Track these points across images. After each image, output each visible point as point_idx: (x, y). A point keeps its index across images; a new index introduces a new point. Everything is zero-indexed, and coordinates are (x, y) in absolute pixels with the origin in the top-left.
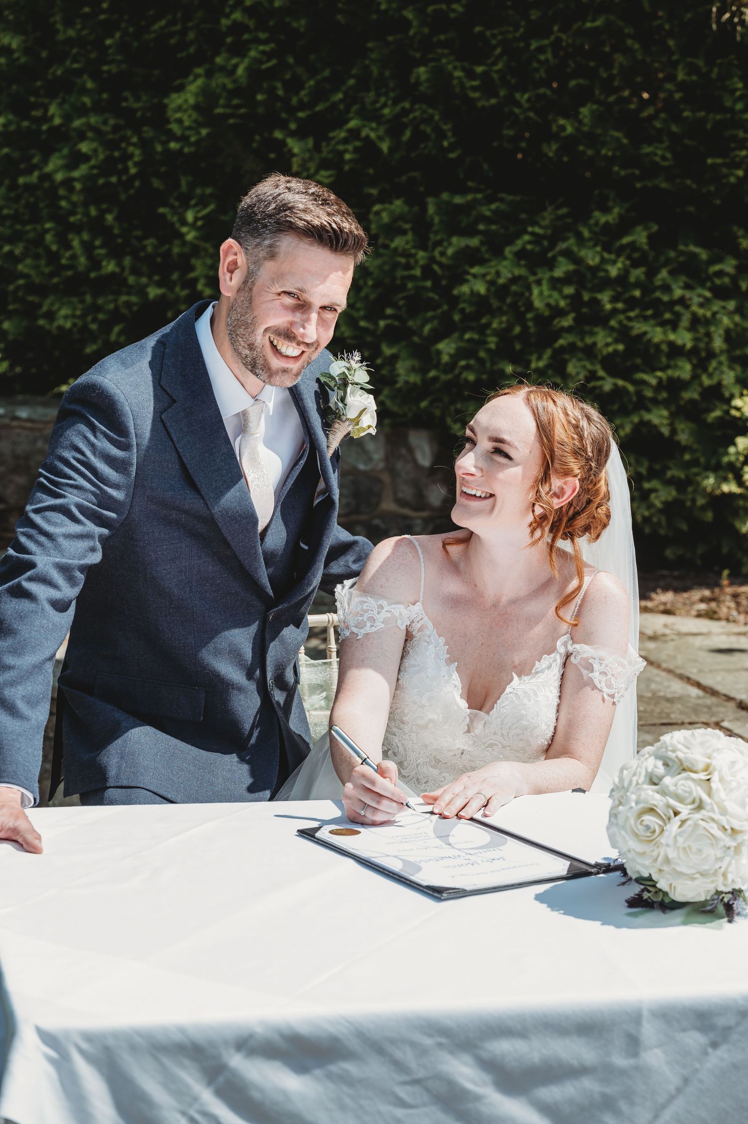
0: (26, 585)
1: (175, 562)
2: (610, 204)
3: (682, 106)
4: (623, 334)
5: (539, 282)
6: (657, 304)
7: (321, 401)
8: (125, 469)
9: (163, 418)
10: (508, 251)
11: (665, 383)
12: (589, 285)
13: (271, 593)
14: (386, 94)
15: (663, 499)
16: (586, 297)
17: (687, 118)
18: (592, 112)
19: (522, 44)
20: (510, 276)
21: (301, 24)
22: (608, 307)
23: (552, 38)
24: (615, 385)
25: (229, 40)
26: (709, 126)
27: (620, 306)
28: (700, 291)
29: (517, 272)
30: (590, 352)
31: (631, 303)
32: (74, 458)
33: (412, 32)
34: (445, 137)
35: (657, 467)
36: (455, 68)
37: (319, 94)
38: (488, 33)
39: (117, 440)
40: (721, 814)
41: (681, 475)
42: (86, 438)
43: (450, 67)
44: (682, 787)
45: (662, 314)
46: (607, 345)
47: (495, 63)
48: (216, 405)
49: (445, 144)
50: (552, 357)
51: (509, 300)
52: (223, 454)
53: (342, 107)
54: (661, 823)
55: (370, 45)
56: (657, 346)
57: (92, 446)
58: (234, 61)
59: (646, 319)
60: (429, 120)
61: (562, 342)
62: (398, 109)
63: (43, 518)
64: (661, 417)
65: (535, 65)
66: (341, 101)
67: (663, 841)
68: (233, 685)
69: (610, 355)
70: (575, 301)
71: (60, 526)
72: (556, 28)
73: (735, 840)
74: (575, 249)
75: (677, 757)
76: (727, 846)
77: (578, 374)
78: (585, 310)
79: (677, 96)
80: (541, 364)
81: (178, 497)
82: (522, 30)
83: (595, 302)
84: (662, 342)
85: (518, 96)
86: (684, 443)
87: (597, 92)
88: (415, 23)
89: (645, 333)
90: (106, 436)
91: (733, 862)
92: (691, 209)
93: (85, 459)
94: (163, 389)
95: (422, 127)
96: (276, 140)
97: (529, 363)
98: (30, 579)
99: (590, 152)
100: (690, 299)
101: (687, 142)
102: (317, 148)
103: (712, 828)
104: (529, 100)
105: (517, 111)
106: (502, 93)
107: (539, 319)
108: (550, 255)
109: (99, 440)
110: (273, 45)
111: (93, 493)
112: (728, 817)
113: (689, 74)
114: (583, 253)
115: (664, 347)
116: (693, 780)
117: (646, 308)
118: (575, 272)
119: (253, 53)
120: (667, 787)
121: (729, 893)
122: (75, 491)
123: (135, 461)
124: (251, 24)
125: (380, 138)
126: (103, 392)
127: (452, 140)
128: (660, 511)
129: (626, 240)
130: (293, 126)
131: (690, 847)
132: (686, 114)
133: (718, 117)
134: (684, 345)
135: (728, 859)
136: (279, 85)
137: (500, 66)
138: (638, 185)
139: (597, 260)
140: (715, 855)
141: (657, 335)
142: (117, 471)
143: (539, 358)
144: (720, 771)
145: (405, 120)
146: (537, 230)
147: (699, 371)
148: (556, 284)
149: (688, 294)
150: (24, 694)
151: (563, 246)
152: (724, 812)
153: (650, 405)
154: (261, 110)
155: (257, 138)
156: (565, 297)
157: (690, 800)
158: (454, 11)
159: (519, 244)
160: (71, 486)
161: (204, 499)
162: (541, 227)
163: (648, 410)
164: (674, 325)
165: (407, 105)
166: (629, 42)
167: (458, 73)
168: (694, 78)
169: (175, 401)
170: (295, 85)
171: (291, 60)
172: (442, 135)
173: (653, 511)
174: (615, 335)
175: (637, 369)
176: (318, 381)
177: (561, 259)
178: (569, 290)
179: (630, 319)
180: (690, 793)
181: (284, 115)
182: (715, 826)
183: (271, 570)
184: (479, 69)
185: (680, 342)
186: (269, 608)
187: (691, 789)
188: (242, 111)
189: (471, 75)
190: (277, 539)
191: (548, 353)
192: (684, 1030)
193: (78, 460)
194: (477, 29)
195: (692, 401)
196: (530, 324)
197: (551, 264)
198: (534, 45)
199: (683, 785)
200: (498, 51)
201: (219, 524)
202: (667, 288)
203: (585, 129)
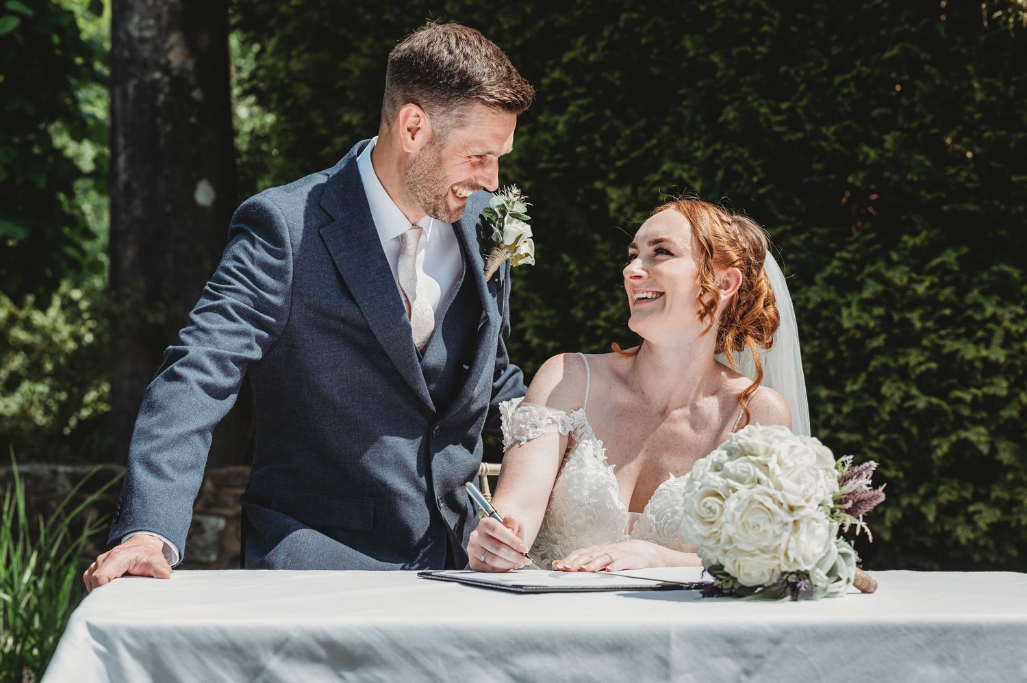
0: (178, 369)
1: (336, 370)
2: (919, 228)
3: (983, 127)
4: (936, 352)
5: (848, 305)
6: (969, 322)
7: (482, 232)
8: (282, 276)
9: (321, 232)
10: (818, 278)
11: (981, 400)
12: (899, 306)
13: (433, 408)
14: (699, 138)
15: (988, 521)
16: (896, 317)
17: (989, 138)
18: (896, 140)
19: (825, 79)
20: (819, 300)
21: (615, 77)
22: (918, 325)
23: (855, 72)
24: (930, 403)
25: (550, 98)
26: (1012, 145)
27: (930, 324)
28: (1013, 308)
29: (826, 296)
30: (903, 373)
31: (943, 322)
32: (235, 267)
33: (719, 74)
34: (755, 174)
35: (983, 491)
36: (761, 105)
37: (635, 142)
38: (793, 72)
39: (273, 250)
40: (776, 489)
41: (1006, 496)
42: (246, 249)
43: (755, 104)
44: (742, 469)
45: (974, 332)
46: (920, 364)
47: (800, 99)
48: (373, 225)
49: (755, 179)
50: (868, 380)
51: (820, 325)
52: (378, 268)
53: (656, 152)
54: (721, 502)
55: (682, 91)
56: (971, 362)
57: (251, 255)
58: (555, 118)
59: (958, 337)
60: (739, 160)
61: (874, 363)
62: (710, 151)
63: (202, 317)
64: (979, 434)
65: (839, 99)
66: (656, 146)
67: (723, 519)
68: (400, 495)
69: (923, 374)
70: (885, 321)
71: (217, 323)
72: (858, 63)
73: (793, 516)
74: (883, 271)
75: (739, 445)
76: (785, 521)
77: (892, 395)
78: (896, 331)
79: (977, 116)
80: (856, 387)
81: (334, 304)
82: (825, 67)
83: (907, 323)
84: (975, 358)
85: (824, 130)
86: (1006, 462)
87: (900, 120)
88: (721, 66)
89: (958, 351)
90: (264, 246)
91: (792, 538)
92: (1003, 232)
93: (243, 267)
94: (323, 210)
95: (734, 167)
96: (597, 190)
97: (844, 387)
98: (182, 365)
99: (895, 178)
100: (1002, 315)
101: (993, 164)
102: (634, 193)
103: (766, 501)
104: (835, 133)
105: (824, 144)
106: (808, 127)
107: (851, 342)
108: (859, 278)
109: (258, 250)
110: (589, 99)
111: (251, 297)
112: (783, 492)
113: (988, 95)
114: (890, 274)
115: (978, 364)
116: (753, 462)
117: (959, 327)
118: (885, 293)
119: (572, 108)
120: (728, 470)
121: (793, 573)
122: (233, 295)
123: (291, 269)
124: (569, 80)
125: (693, 179)
126: (261, 208)
127: (762, 175)
128: (987, 534)
129: (935, 262)
130: (612, 176)
131: (747, 522)
132: (987, 134)
133: (1020, 135)
134: (997, 361)
135: (786, 534)
136: (597, 137)
137: (804, 102)
138: (946, 208)
139: (905, 280)
140: (774, 532)
141: (970, 352)
142: (274, 278)
143: (855, 382)
144: (779, 454)
145: (717, 161)
146: (844, 254)
147: (1017, 390)
148: (866, 305)
149: (1000, 311)
150: (169, 458)
151: (869, 269)
152: (779, 487)
153: (967, 424)
154: (582, 164)
155: (580, 191)
156: (875, 318)
157: (747, 480)
158: (759, 53)
159: (828, 270)
160: (230, 290)
161: (359, 308)
162: (848, 251)
163: (966, 429)
164: (987, 343)
165: (718, 146)
166: (927, 67)
167: (764, 110)
168: (994, 98)
169: (334, 220)
170: (611, 136)
171: (608, 113)
172: (753, 172)
173: (978, 534)
174: (927, 354)
175: (952, 387)
176: (481, 216)
177: (870, 282)
178: (879, 311)
179: (941, 337)
180: (748, 473)
181: (603, 166)
182: (770, 500)
183: (433, 386)
184: (784, 106)
185: (993, 357)
186: (432, 423)
187: (749, 469)
188: (564, 165)
189: (777, 111)
190: (438, 355)
191: (863, 376)
192: (715, 656)
193: (238, 268)
194: (783, 69)
195: (1011, 420)
196: (843, 348)
197: (859, 287)
198: (837, 80)
199: (742, 467)
200: (802, 87)
201: (374, 332)
202: (980, 308)
203: (890, 155)
